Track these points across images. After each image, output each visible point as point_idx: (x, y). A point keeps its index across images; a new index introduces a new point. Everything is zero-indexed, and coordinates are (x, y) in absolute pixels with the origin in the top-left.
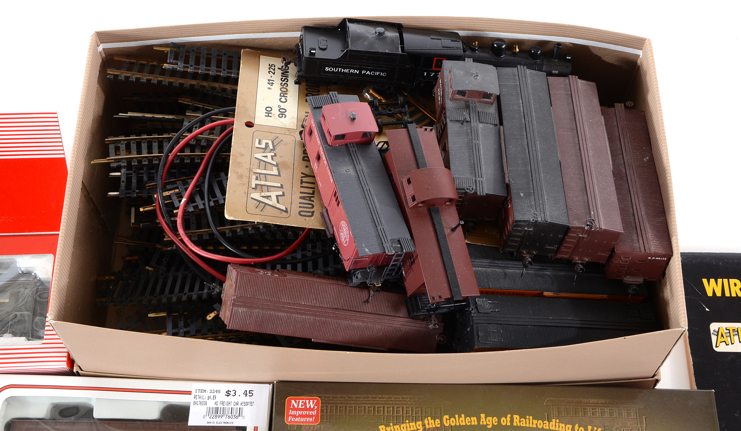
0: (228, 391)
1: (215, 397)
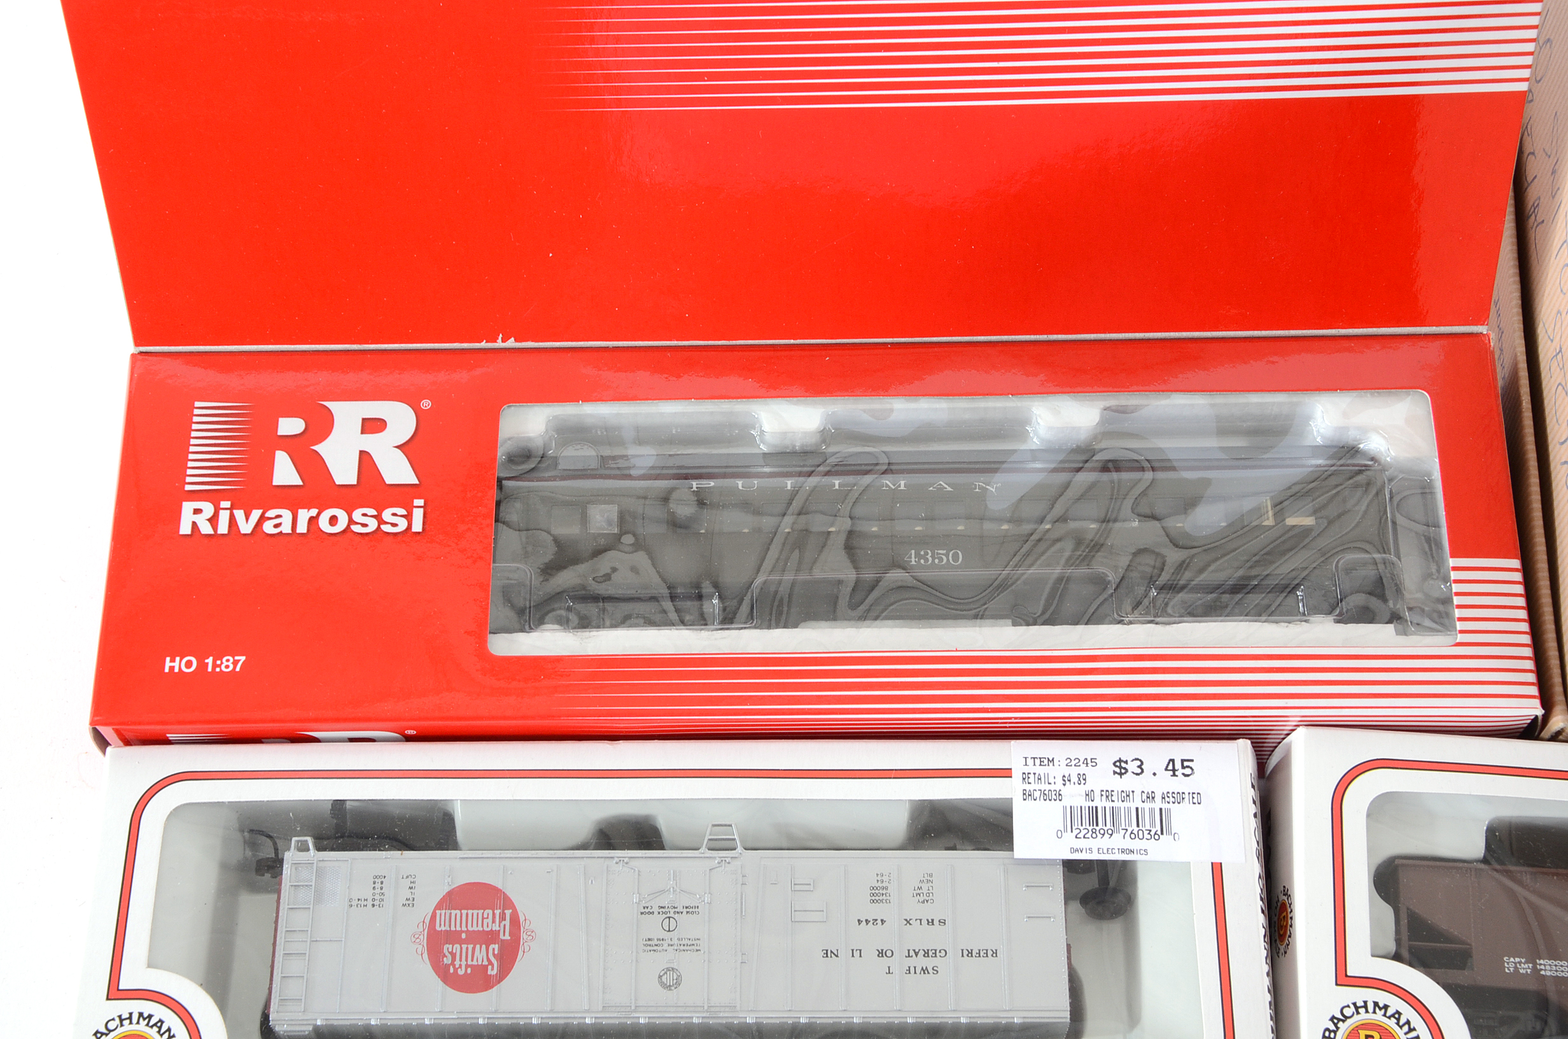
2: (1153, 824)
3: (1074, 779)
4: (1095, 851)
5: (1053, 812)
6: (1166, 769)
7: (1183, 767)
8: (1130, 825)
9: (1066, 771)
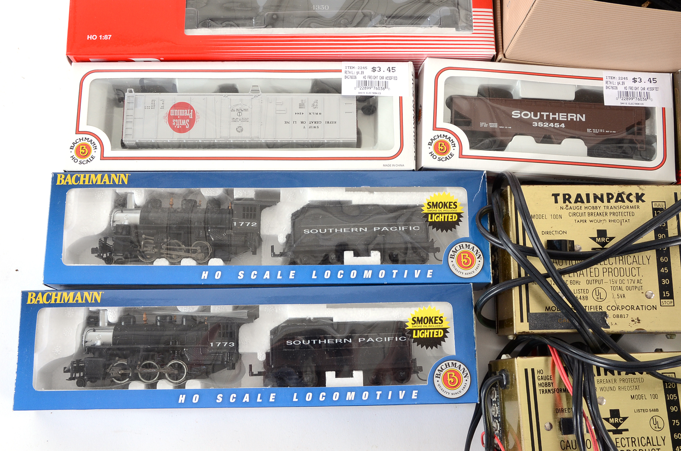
0: (634, 78)
1: (623, 83)
2: (383, 85)
3: (360, 72)
4: (365, 93)
5: (354, 82)
6: (387, 70)
7: (392, 69)
8: (376, 86)
9: (358, 70)
